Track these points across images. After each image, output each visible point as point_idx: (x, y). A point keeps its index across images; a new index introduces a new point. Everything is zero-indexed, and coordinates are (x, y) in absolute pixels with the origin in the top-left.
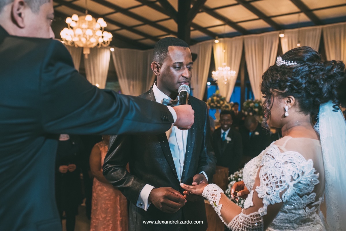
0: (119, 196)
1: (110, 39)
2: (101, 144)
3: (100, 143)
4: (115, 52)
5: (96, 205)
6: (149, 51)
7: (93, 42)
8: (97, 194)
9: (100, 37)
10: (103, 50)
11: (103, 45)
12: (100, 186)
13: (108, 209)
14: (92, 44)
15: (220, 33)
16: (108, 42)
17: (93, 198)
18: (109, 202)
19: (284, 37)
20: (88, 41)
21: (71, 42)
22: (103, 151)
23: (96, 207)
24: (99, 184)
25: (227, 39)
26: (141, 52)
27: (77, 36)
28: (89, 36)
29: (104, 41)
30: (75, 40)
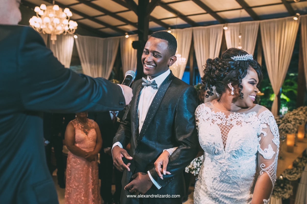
0: (91, 167)
1: (75, 27)
2: (75, 122)
3: (74, 120)
4: (78, 39)
5: (70, 175)
6: (109, 38)
7: (60, 29)
8: (71, 165)
9: (66, 25)
10: (67, 37)
11: (69, 32)
12: (74, 158)
13: (81, 178)
14: (59, 31)
15: (172, 25)
16: (73, 30)
17: (68, 169)
18: (82, 172)
19: (228, 30)
20: (55, 29)
21: (40, 29)
22: (77, 128)
23: (70, 176)
24: (73, 157)
25: (178, 30)
26: (101, 39)
27: (45, 24)
28: (56, 24)
29: (69, 29)
30: (43, 27)
